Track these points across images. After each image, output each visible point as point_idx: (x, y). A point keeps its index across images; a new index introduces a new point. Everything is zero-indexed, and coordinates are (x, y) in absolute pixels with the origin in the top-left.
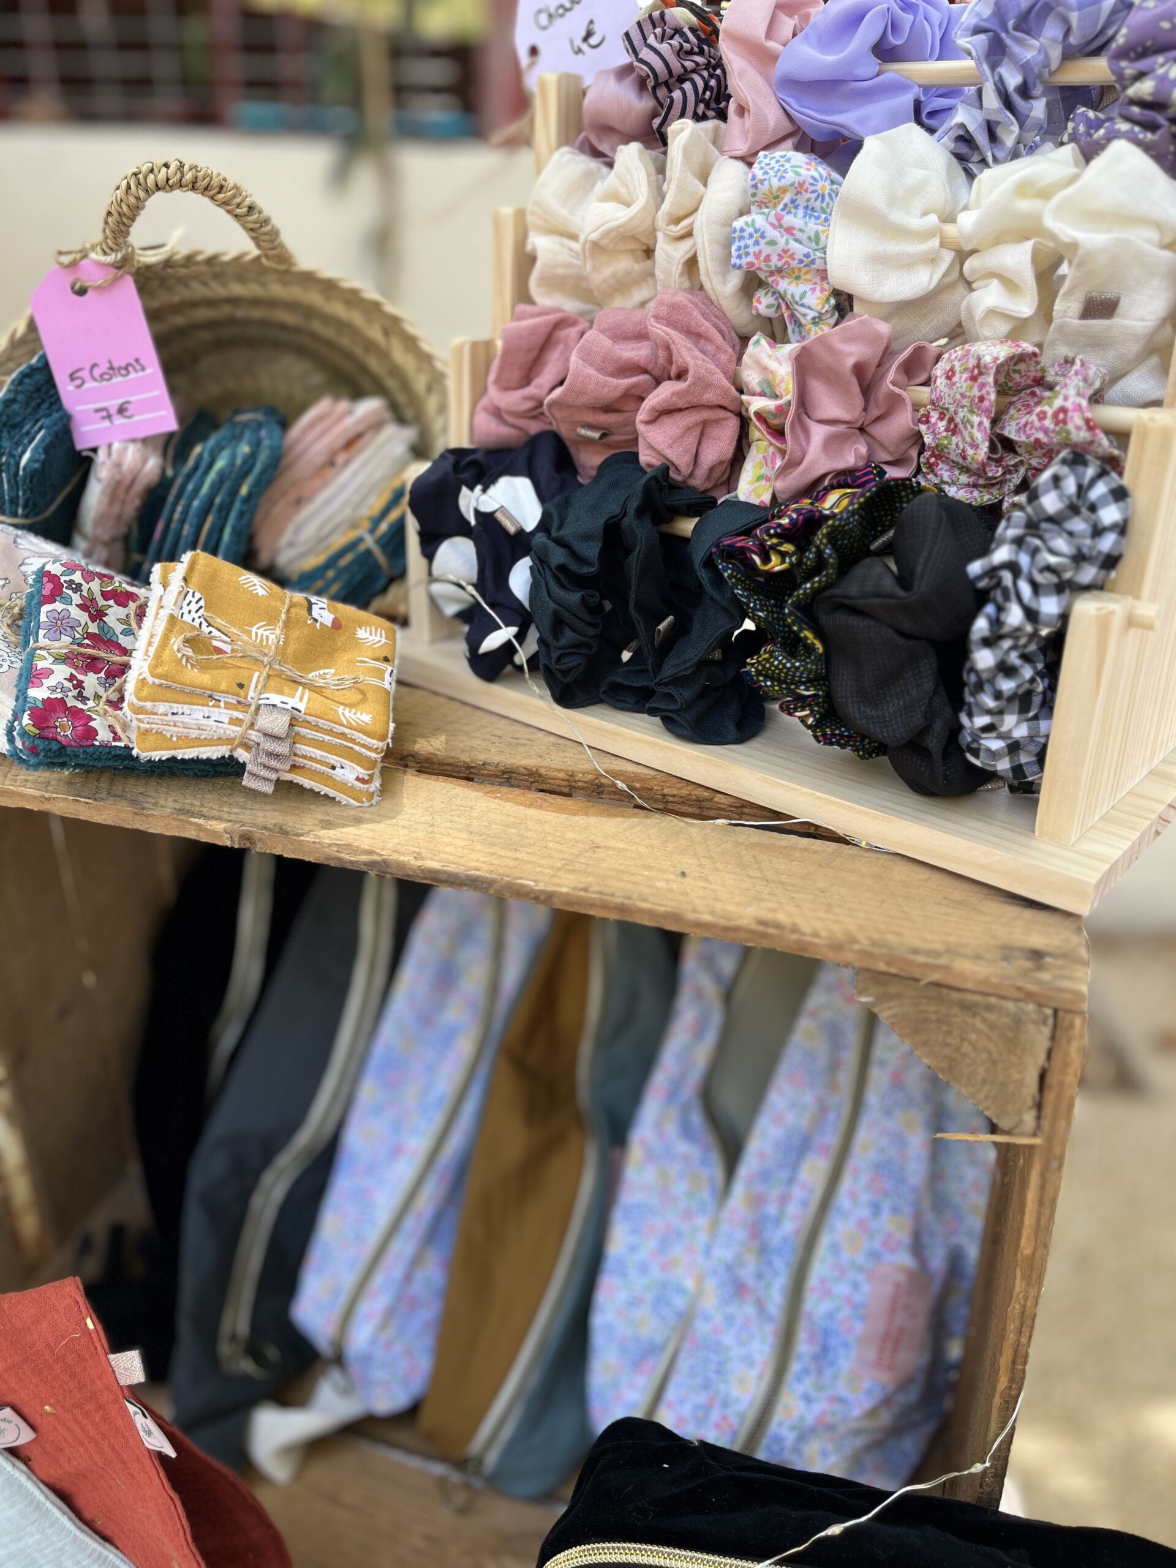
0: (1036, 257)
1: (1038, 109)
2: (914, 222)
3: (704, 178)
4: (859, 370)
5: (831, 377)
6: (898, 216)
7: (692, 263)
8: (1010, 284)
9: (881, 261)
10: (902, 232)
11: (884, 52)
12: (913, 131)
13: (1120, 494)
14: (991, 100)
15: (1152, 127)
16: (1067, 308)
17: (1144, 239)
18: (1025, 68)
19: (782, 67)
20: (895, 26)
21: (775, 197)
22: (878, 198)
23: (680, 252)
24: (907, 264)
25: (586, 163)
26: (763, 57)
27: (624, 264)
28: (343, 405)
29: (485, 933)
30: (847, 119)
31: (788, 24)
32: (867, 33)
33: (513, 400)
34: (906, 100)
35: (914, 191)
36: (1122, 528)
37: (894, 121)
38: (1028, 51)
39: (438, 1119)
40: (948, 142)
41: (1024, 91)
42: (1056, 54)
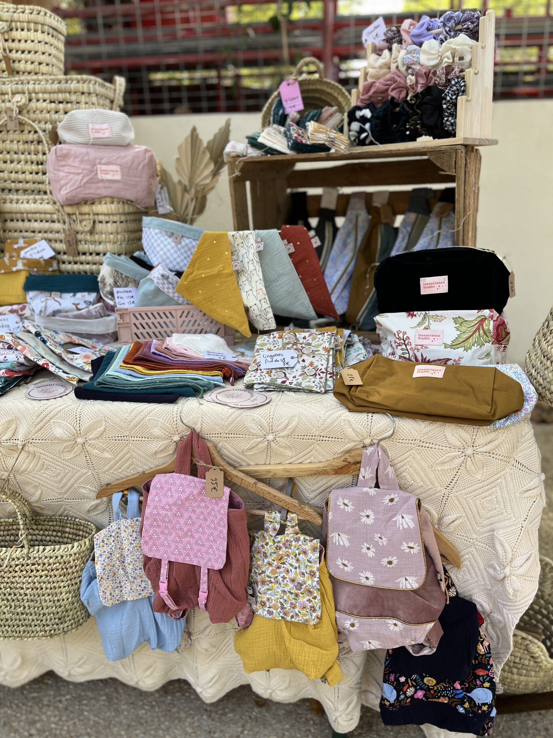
0: (451, 53)
1: (452, 33)
2: (433, 52)
3: (399, 52)
4: (425, 73)
5: (421, 76)
6: (431, 52)
7: (397, 67)
8: (448, 58)
9: (429, 59)
10: (432, 54)
11: (428, 29)
12: (433, 40)
13: (464, 82)
14: (445, 33)
15: (467, 32)
16: (457, 59)
17: (467, 47)
18: (449, 27)
19: (411, 34)
20: (430, 25)
21: (411, 52)
22: (427, 49)
23: (395, 65)
24: (433, 59)
25: (377, 56)
26: (408, 32)
27: (385, 70)
28: (330, 108)
29: (353, 236)
30: (422, 40)
31: (412, 27)
32: (425, 26)
33: (365, 97)
34: (432, 36)
35: (433, 48)
36: (465, 86)
37: (430, 39)
38: (449, 24)
39: (346, 265)
40: (439, 41)
41: (450, 31)
42: (454, 25)
